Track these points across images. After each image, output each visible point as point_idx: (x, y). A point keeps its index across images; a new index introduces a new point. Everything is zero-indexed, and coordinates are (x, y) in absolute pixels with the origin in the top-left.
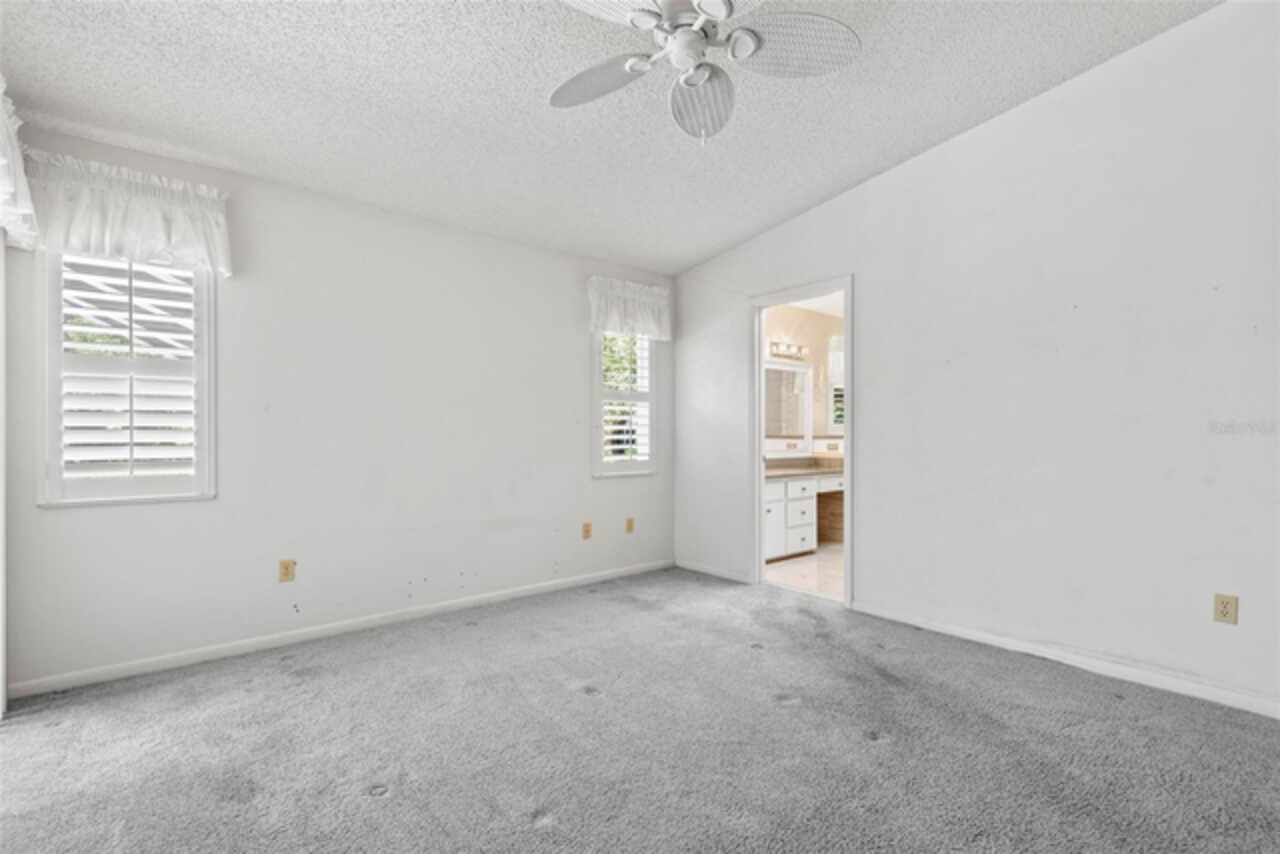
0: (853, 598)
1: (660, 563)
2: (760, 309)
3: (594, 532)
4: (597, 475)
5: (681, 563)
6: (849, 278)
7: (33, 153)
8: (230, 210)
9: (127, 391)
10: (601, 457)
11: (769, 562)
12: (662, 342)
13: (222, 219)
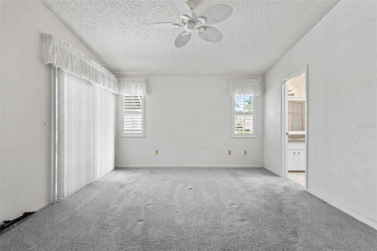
0: (307, 187)
1: (258, 166)
2: (285, 81)
3: (232, 153)
4: (233, 137)
5: (266, 167)
6: (306, 67)
7: (119, 79)
8: (147, 82)
9: (131, 117)
10: (234, 132)
11: (289, 172)
12: (258, 96)
13: (145, 84)
